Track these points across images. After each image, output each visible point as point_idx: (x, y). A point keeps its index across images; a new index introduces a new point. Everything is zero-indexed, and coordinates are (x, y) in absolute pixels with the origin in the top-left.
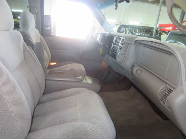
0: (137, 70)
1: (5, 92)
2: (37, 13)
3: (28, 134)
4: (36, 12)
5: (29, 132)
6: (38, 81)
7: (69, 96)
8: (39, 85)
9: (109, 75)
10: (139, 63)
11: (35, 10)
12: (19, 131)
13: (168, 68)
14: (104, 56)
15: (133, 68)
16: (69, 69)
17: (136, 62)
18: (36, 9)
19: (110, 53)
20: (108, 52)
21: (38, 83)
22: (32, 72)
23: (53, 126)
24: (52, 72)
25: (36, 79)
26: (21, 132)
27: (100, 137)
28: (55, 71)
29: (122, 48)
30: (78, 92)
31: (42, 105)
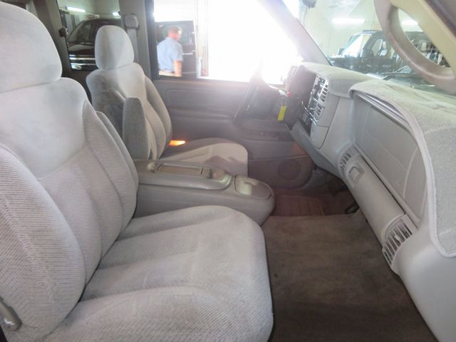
0: (353, 167)
1: (17, 219)
2: (139, 26)
3: (77, 304)
4: (137, 26)
5: (79, 301)
6: (116, 190)
7: (186, 225)
8: (120, 198)
9: (313, 171)
10: (360, 150)
11: (133, 19)
12: (50, 297)
13: (408, 172)
14: (292, 126)
15: (345, 163)
16: (208, 157)
17: (356, 145)
18: (135, 18)
19: (305, 120)
20: (300, 116)
21: (118, 193)
22: (104, 169)
23: (135, 290)
24: (161, 165)
25: (113, 184)
26: (55, 300)
27: (224, 327)
28: (165, 164)
29: (322, 110)
30: (208, 217)
31: (127, 241)
